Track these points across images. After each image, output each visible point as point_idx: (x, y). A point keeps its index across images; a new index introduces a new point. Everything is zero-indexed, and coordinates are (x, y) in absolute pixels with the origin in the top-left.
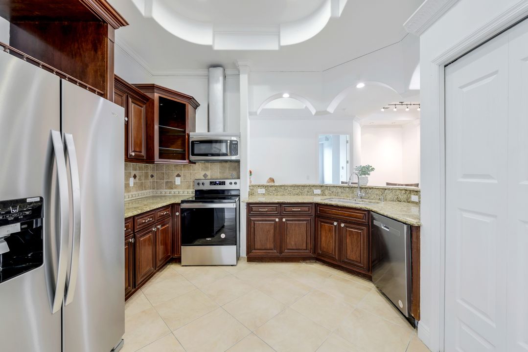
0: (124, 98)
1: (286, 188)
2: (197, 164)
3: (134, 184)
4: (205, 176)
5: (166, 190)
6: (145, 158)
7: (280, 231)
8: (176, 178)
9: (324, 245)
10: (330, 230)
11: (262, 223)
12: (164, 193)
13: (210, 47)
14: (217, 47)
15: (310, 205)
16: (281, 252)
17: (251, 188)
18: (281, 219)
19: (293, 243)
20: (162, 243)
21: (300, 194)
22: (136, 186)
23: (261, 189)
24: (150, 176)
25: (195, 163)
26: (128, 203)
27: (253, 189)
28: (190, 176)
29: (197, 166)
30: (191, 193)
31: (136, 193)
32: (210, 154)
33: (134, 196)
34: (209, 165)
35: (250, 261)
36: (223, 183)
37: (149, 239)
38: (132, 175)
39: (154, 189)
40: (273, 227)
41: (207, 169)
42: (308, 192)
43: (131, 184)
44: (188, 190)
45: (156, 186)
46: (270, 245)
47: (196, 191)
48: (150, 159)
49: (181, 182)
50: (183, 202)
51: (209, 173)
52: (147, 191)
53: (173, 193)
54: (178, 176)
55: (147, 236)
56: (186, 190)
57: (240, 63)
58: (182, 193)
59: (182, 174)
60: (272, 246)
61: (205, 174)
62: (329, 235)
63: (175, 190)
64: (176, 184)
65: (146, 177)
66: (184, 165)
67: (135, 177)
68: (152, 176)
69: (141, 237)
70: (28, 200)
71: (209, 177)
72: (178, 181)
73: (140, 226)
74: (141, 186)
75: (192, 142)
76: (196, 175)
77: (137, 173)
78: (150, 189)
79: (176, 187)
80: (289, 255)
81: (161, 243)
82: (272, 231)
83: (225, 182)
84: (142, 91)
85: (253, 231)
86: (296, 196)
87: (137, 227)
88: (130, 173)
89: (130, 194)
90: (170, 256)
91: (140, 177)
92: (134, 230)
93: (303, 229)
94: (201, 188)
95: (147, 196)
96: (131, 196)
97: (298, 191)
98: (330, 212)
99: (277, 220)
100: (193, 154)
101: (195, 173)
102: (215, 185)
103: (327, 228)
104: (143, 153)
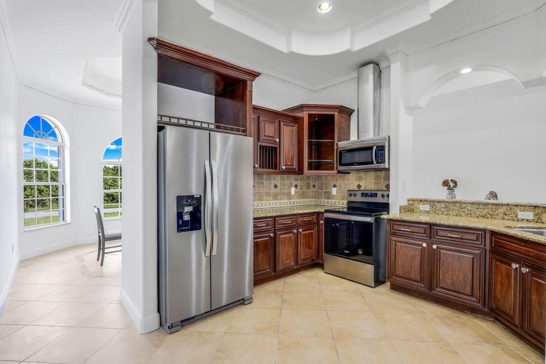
0: (277, 124)
1: (464, 206)
2: (351, 174)
3: (295, 192)
4: (359, 186)
5: (325, 200)
6: (297, 170)
7: (431, 261)
8: (333, 188)
9: (499, 296)
10: (508, 275)
11: (405, 246)
12: (323, 202)
13: (348, 52)
14: (356, 48)
15: (480, 233)
16: (431, 289)
17: (411, 202)
18: (430, 245)
19: (449, 282)
20: (305, 245)
21: (489, 216)
22: (297, 194)
23: (424, 204)
24: (311, 186)
25: (349, 173)
26: (290, 209)
27: (413, 205)
28: (344, 186)
29: (350, 176)
30: (345, 204)
31: (297, 200)
32: (356, 163)
33: (295, 203)
34: (362, 174)
35: (394, 289)
36: (375, 195)
37: (290, 238)
38: (294, 184)
39: (315, 198)
40: (419, 253)
41: (360, 179)
42: (506, 214)
43: (293, 192)
44: (343, 201)
45: (317, 196)
46: (415, 275)
47: (349, 202)
48: (300, 171)
49: (337, 192)
50: (327, 211)
51: (362, 184)
52: (309, 200)
53: (330, 203)
54: (335, 186)
55: (288, 235)
56: (341, 201)
57: (389, 53)
58: (337, 203)
59: (337, 185)
60: (418, 278)
61: (359, 185)
62: (507, 281)
63: (332, 200)
64: (333, 194)
65: (308, 186)
66: (333, 176)
67: (296, 186)
68: (314, 186)
69: (281, 234)
70: (195, 196)
71: (362, 188)
72: (334, 191)
73: (281, 226)
74: (303, 195)
75: (340, 151)
76: (350, 185)
77: (298, 183)
78: (312, 198)
79: (333, 197)
80: (442, 296)
81: (303, 245)
82: (418, 258)
83: (377, 194)
84: (291, 114)
85: (394, 253)
86: (481, 219)
87: (278, 226)
88: (292, 183)
89: (292, 201)
90: (315, 260)
91: (301, 186)
92: (275, 228)
93: (467, 266)
94: (353, 199)
95: (308, 204)
96: (292, 203)
97: (485, 212)
98: (508, 247)
99: (425, 245)
100: (341, 164)
101: (350, 184)
102: (366, 196)
103: (504, 271)
104: (295, 166)
